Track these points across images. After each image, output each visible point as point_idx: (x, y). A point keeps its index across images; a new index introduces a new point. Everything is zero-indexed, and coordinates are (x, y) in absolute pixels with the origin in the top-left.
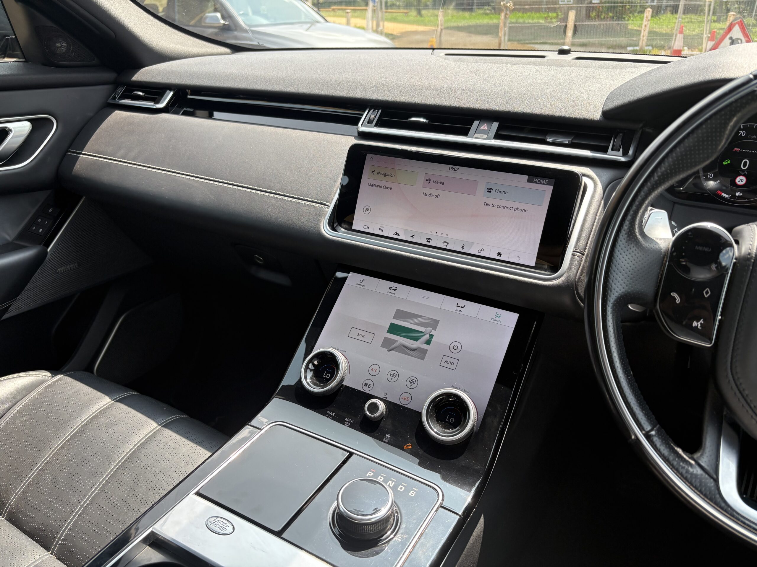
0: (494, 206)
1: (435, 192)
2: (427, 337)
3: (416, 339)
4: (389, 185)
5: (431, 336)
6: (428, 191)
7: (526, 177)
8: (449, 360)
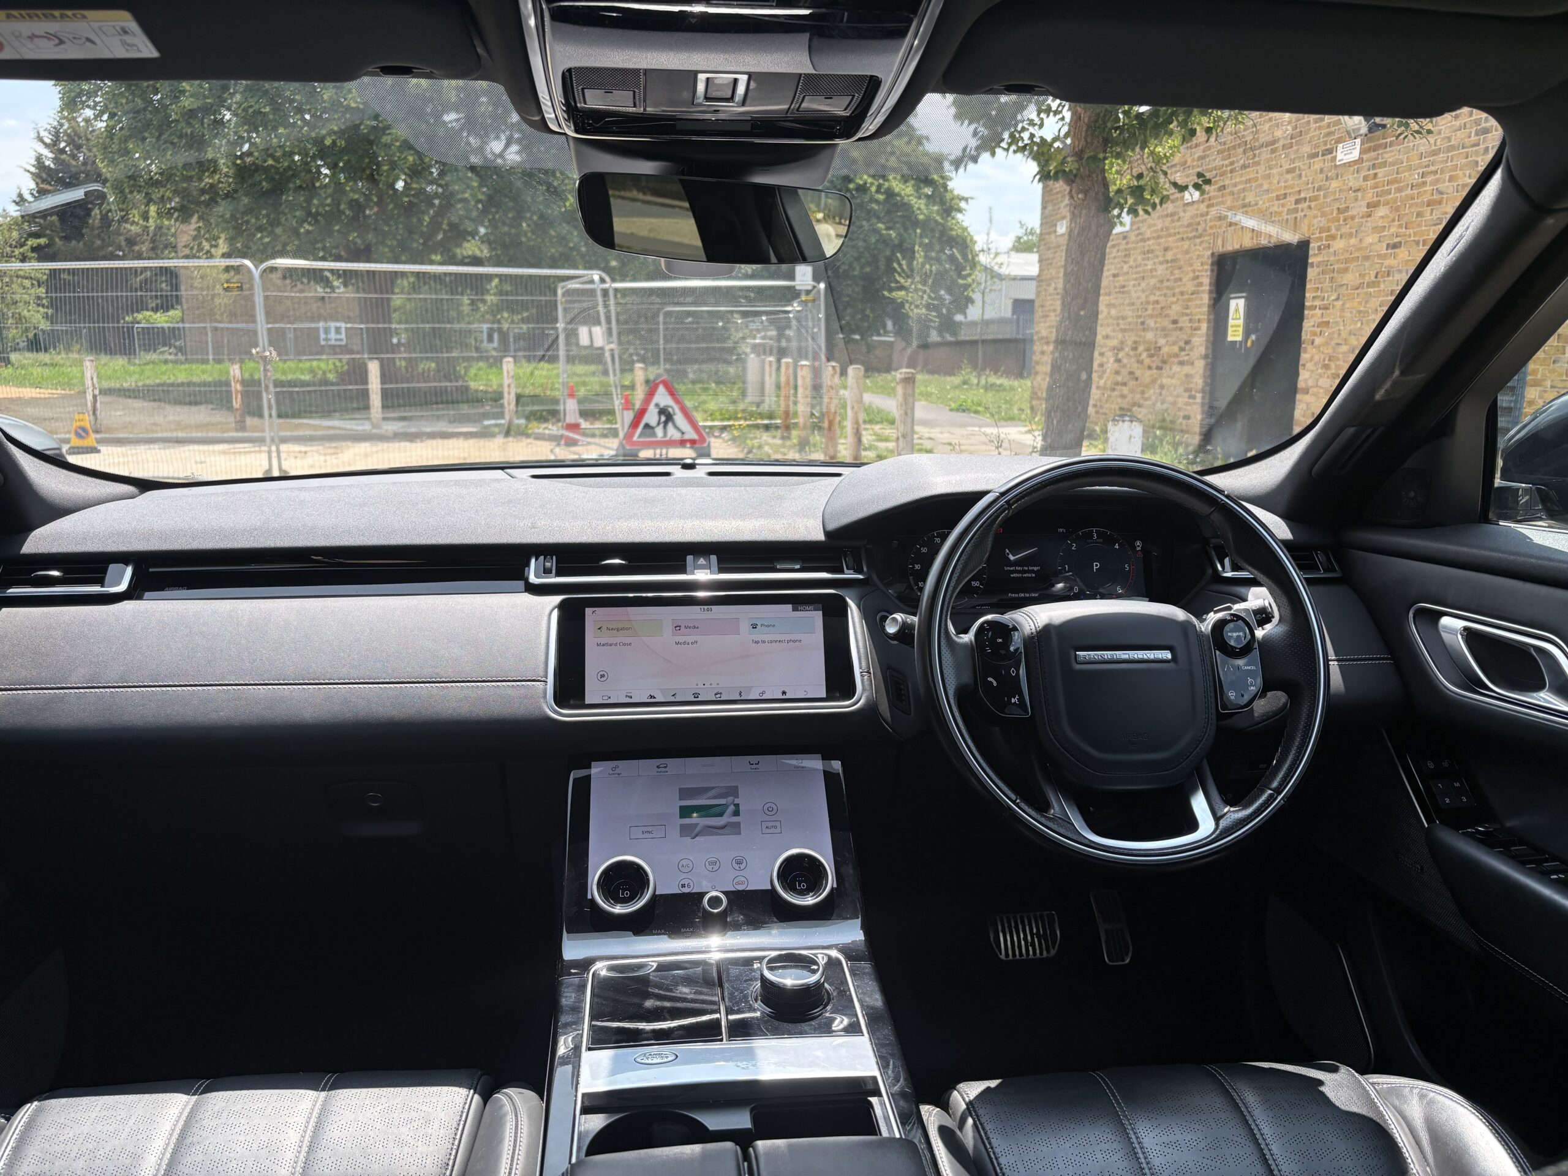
0: (764, 642)
1: (690, 639)
2: (732, 808)
3: (721, 815)
4: (627, 640)
5: (737, 806)
6: (681, 639)
7: (790, 606)
8: (770, 824)
